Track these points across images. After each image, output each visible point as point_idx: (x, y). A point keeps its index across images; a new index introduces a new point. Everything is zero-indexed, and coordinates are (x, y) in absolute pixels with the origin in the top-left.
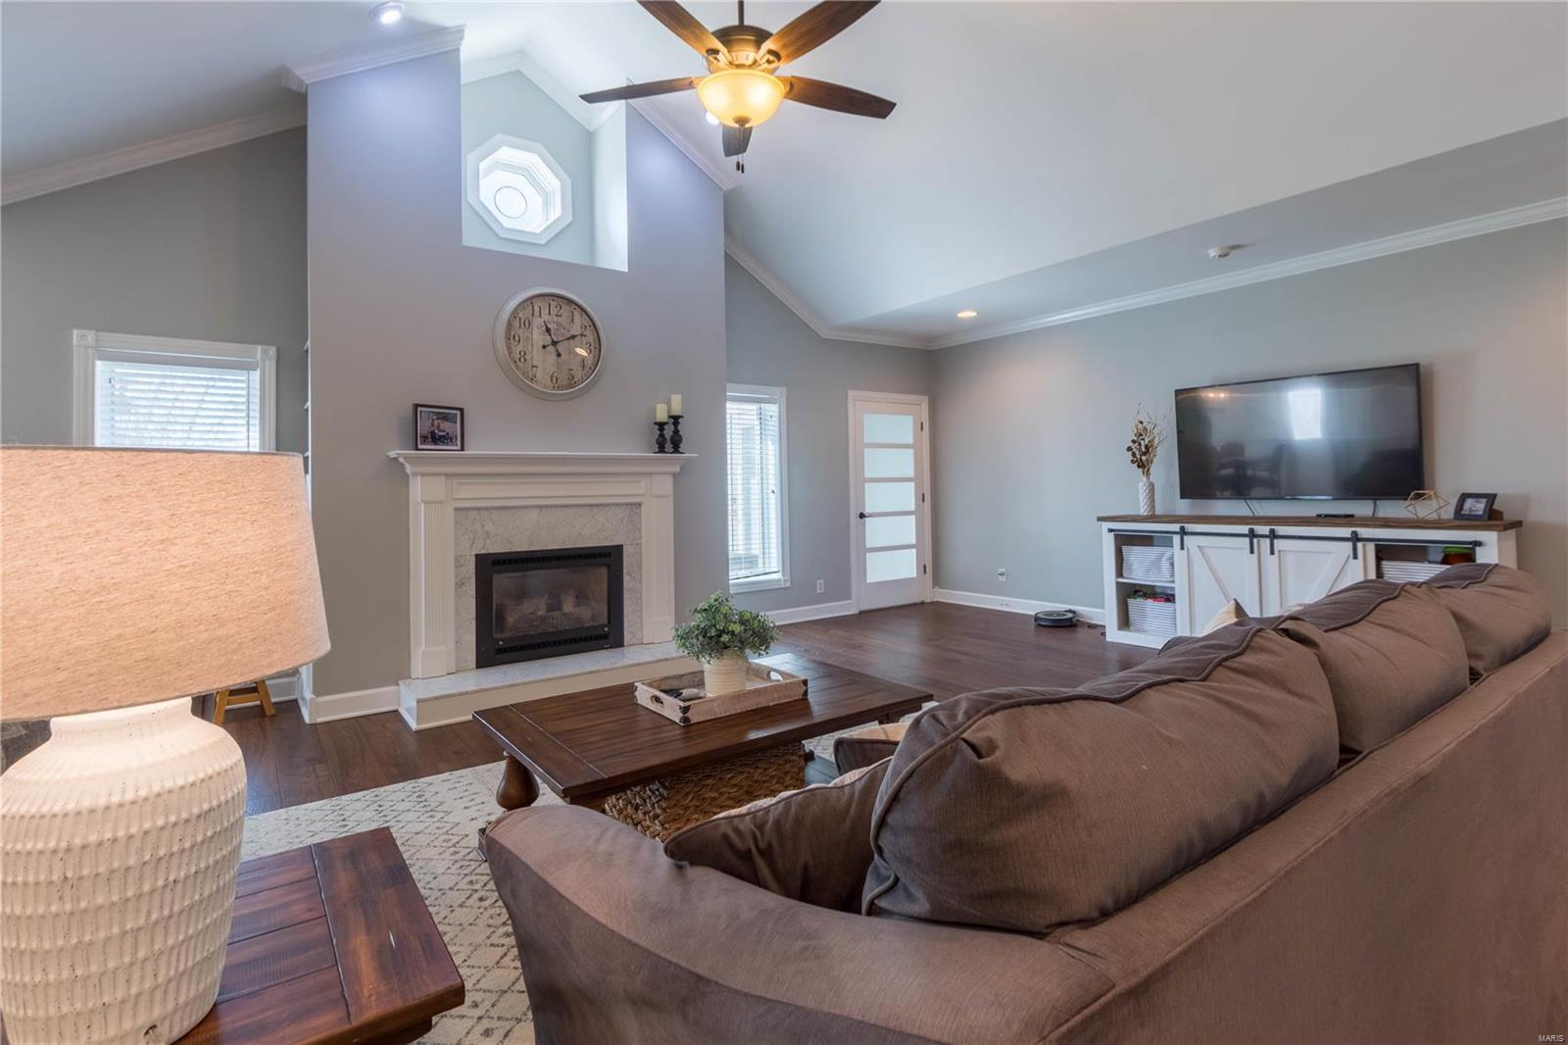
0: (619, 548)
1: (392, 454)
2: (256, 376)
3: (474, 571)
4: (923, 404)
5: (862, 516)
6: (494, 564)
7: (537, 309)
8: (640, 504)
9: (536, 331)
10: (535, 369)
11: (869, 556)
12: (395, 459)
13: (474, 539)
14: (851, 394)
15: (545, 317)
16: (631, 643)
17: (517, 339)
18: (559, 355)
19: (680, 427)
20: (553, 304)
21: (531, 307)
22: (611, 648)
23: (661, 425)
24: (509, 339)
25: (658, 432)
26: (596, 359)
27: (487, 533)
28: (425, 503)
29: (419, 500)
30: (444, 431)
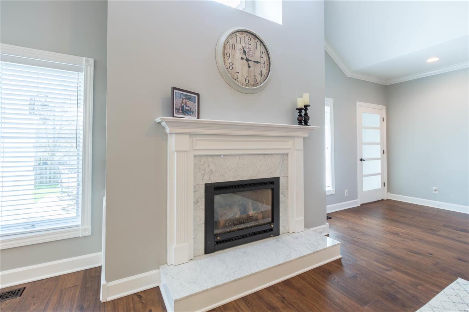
0: (278, 178)
1: (158, 120)
2: (82, 75)
3: (204, 194)
4: (384, 110)
5: (362, 160)
6: (215, 189)
7: (238, 39)
8: (287, 154)
9: (238, 51)
10: (237, 73)
11: (364, 178)
12: (159, 123)
13: (204, 174)
14: (358, 103)
15: (243, 44)
16: (283, 232)
17: (228, 55)
18: (249, 67)
19: (308, 112)
20: (247, 37)
21: (235, 37)
22: (274, 236)
23: (300, 110)
24: (224, 55)
25: (299, 114)
26: (268, 71)
27: (211, 171)
28: (178, 152)
29: (174, 150)
30: (189, 107)
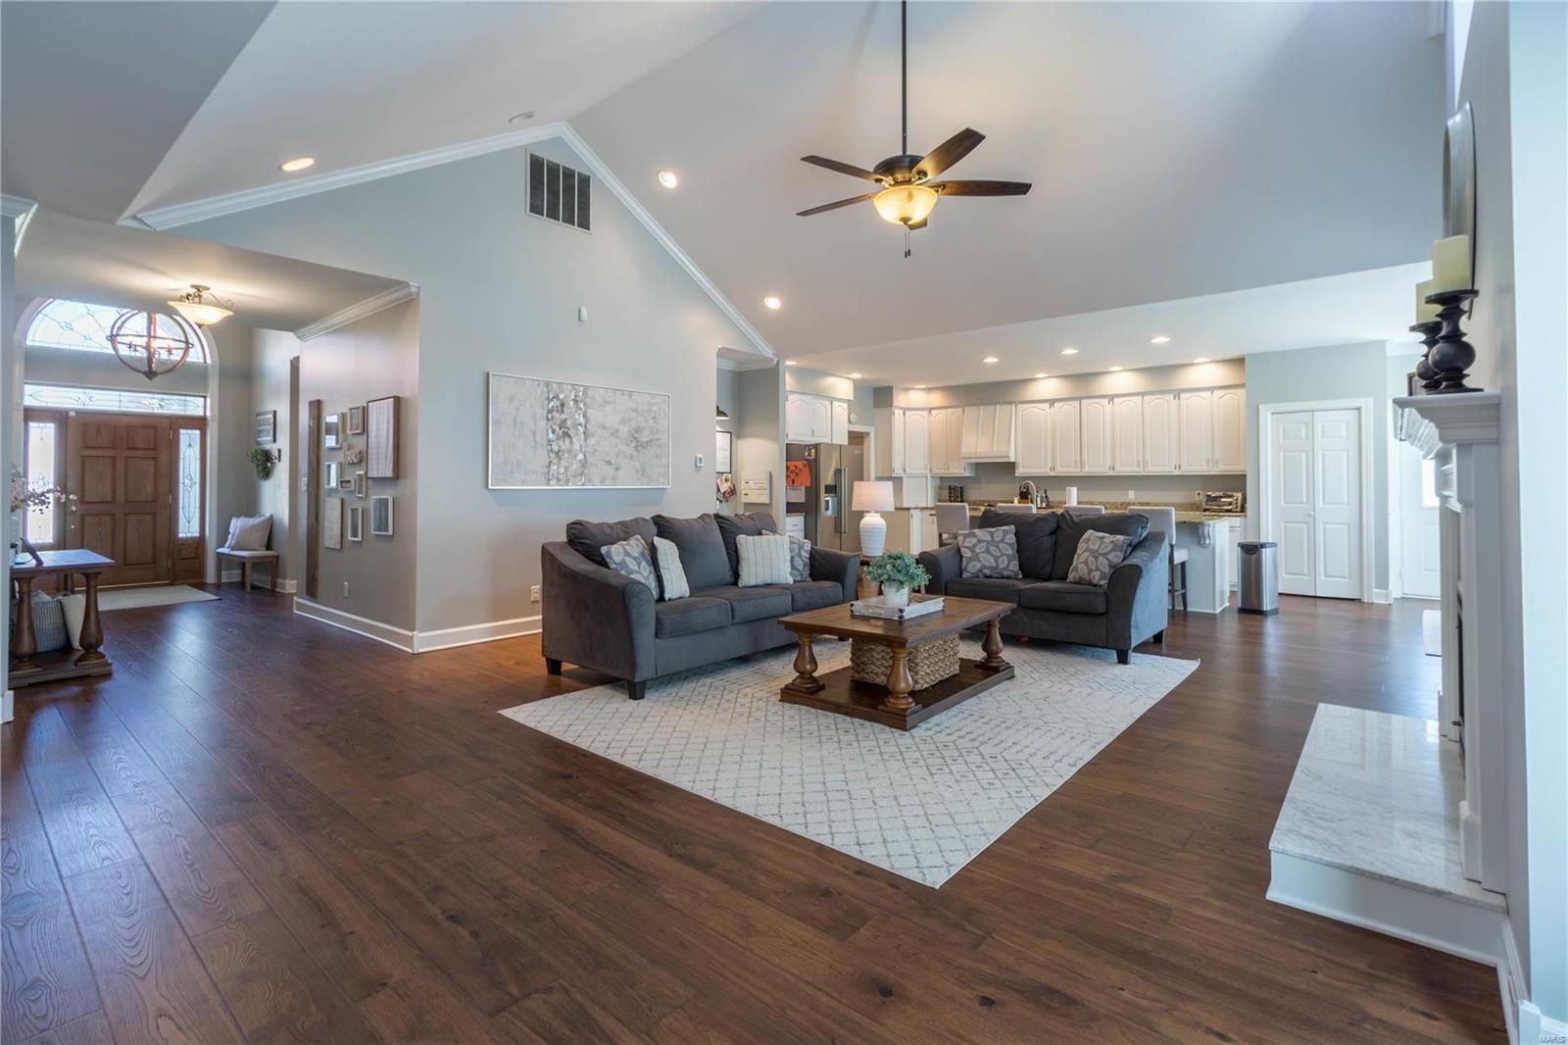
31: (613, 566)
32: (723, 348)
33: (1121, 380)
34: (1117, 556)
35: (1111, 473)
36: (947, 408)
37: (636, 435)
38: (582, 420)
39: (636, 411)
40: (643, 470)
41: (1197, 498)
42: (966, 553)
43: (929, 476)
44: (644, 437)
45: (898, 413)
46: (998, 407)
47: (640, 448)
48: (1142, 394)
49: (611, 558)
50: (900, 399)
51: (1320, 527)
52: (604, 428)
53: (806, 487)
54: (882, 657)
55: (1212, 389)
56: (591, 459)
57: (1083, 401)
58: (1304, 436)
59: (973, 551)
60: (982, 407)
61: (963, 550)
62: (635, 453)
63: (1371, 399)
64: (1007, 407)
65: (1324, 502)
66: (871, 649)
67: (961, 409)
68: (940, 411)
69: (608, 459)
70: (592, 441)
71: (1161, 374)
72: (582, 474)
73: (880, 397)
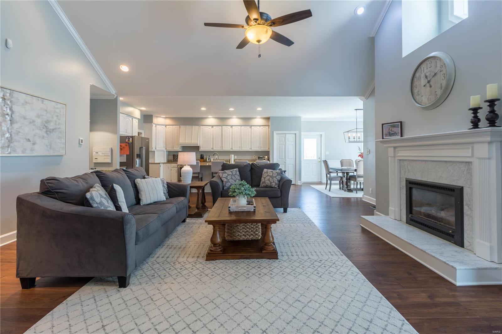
0: (462, 188)
3: (405, 185)
6: (409, 183)
8: (471, 163)
9: (422, 80)
10: (422, 97)
13: (405, 172)
16: (468, 248)
17: (416, 87)
18: (431, 87)
20: (428, 63)
21: (421, 70)
22: (454, 243)
23: (475, 110)
25: (473, 115)
26: (447, 81)
28: (390, 157)
30: (394, 131)
31: (95, 205)
32: (93, 85)
33: (235, 121)
34: (279, 177)
35: (231, 150)
36: (173, 125)
37: (46, 125)
38: (9, 112)
39: (46, 111)
40: (51, 146)
41: (254, 158)
42: (225, 180)
43: (165, 151)
44: (51, 126)
45: (154, 125)
46: (193, 126)
47: (48, 133)
48: (241, 126)
49: (94, 200)
50: (156, 120)
51: (287, 165)
52: (25, 118)
53: (127, 155)
54: (243, 228)
55: (260, 126)
56: (15, 137)
57: (223, 126)
58: (284, 141)
59: (227, 179)
60: (187, 126)
61: (222, 179)
62: (45, 135)
63: (298, 132)
64: (197, 127)
65: (288, 159)
66: (238, 226)
67: (179, 127)
68: (170, 126)
69: (27, 138)
70: (16, 126)
71: (246, 120)
72: (8, 147)
73: (147, 118)
